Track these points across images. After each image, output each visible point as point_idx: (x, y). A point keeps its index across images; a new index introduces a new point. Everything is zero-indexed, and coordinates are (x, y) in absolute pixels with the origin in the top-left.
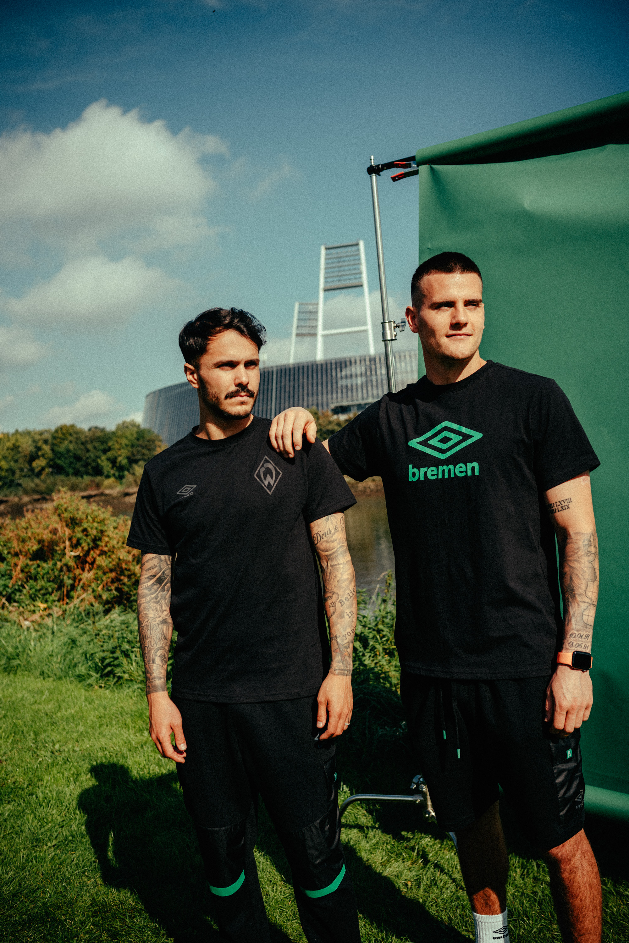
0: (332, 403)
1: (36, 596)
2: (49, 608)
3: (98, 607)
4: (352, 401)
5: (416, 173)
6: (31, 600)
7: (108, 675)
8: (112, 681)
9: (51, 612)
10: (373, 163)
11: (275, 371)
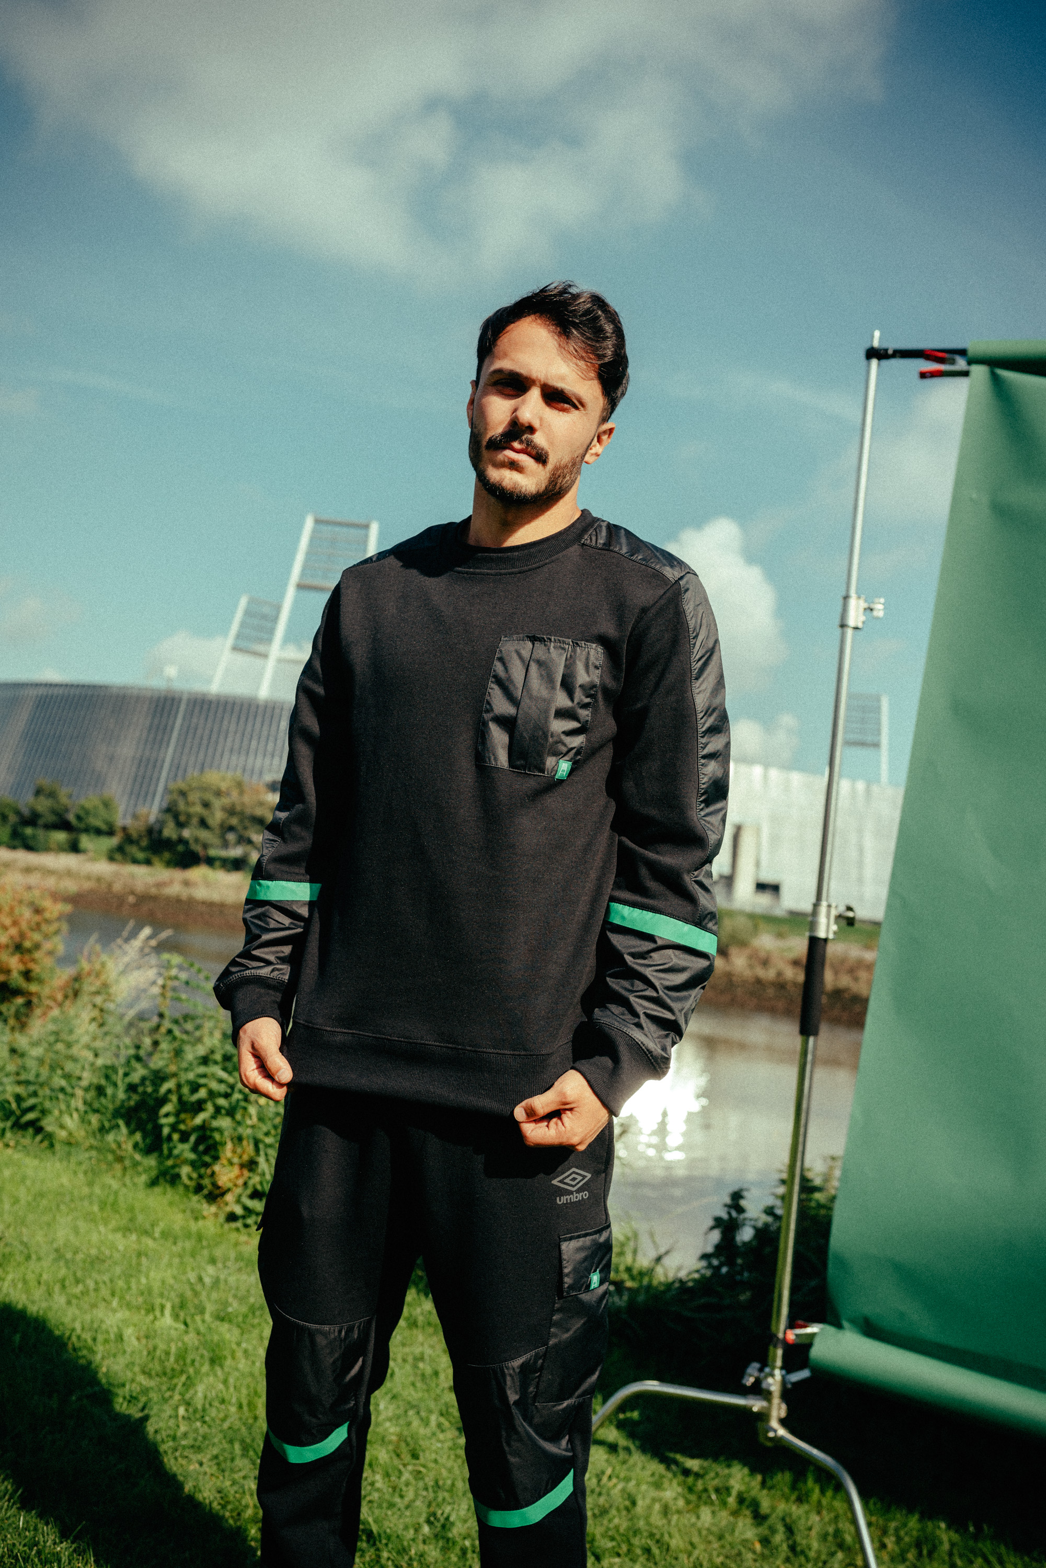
0: (270, 771)
5: (965, 374)
10: (876, 344)
11: (185, 697)
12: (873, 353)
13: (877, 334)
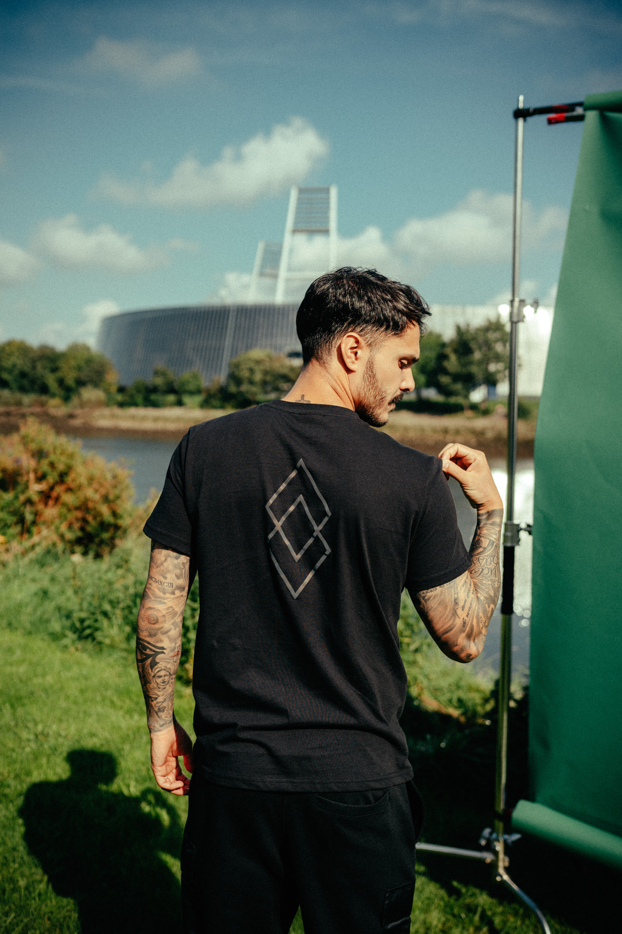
2: (7, 542)
3: (60, 546)
5: (581, 118)
7: (87, 637)
8: (89, 645)
9: (9, 546)
10: (521, 105)
11: (232, 309)
12: (520, 114)
13: (521, 98)
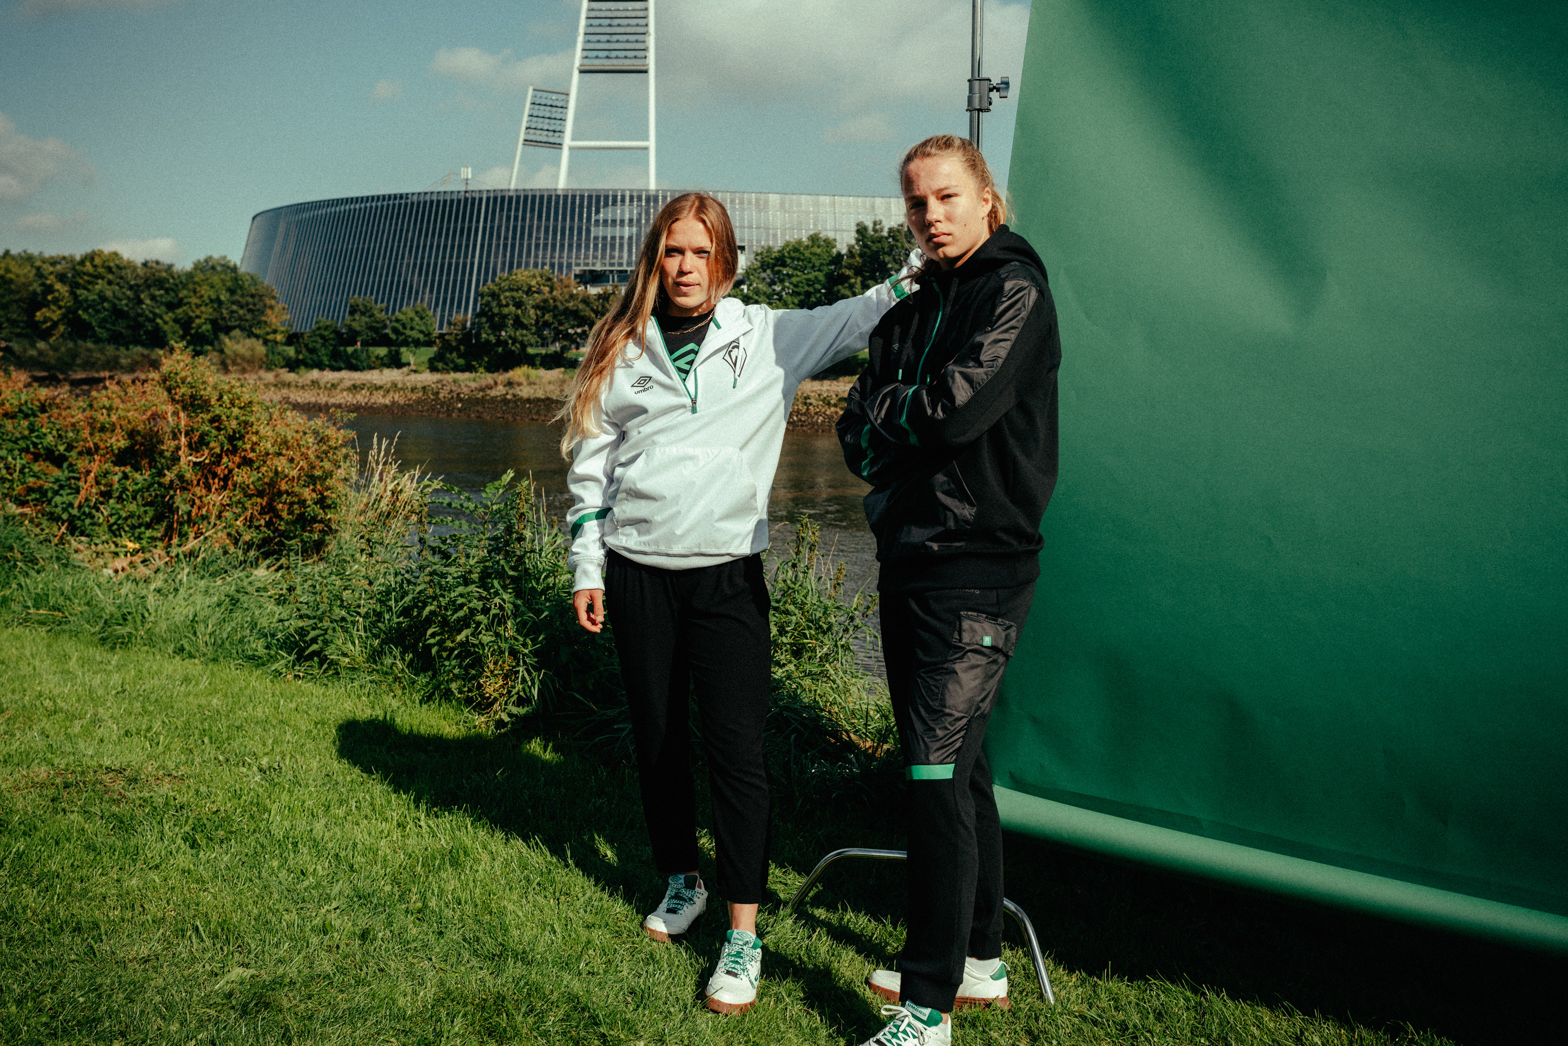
0: (578, 264)
1: (120, 528)
2: (143, 550)
4: (612, 265)
6: (111, 534)
8: (318, 668)
9: (147, 555)
